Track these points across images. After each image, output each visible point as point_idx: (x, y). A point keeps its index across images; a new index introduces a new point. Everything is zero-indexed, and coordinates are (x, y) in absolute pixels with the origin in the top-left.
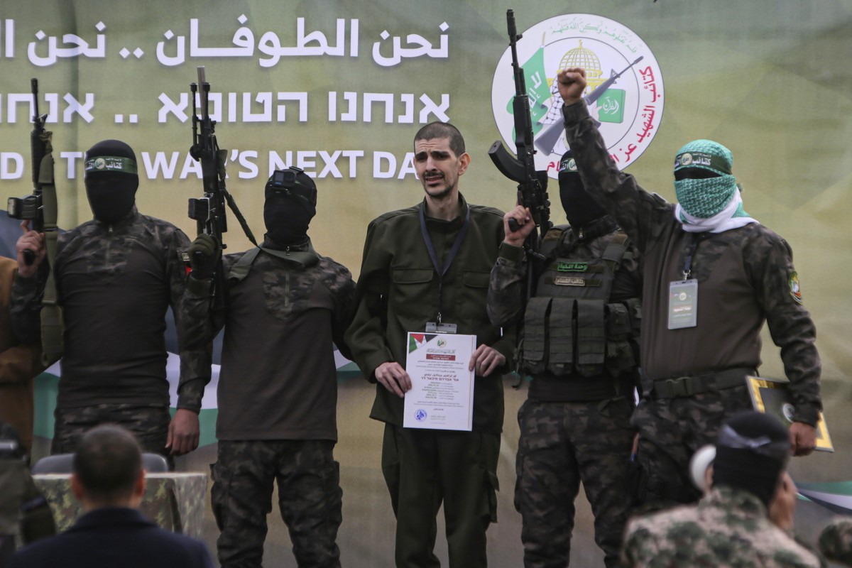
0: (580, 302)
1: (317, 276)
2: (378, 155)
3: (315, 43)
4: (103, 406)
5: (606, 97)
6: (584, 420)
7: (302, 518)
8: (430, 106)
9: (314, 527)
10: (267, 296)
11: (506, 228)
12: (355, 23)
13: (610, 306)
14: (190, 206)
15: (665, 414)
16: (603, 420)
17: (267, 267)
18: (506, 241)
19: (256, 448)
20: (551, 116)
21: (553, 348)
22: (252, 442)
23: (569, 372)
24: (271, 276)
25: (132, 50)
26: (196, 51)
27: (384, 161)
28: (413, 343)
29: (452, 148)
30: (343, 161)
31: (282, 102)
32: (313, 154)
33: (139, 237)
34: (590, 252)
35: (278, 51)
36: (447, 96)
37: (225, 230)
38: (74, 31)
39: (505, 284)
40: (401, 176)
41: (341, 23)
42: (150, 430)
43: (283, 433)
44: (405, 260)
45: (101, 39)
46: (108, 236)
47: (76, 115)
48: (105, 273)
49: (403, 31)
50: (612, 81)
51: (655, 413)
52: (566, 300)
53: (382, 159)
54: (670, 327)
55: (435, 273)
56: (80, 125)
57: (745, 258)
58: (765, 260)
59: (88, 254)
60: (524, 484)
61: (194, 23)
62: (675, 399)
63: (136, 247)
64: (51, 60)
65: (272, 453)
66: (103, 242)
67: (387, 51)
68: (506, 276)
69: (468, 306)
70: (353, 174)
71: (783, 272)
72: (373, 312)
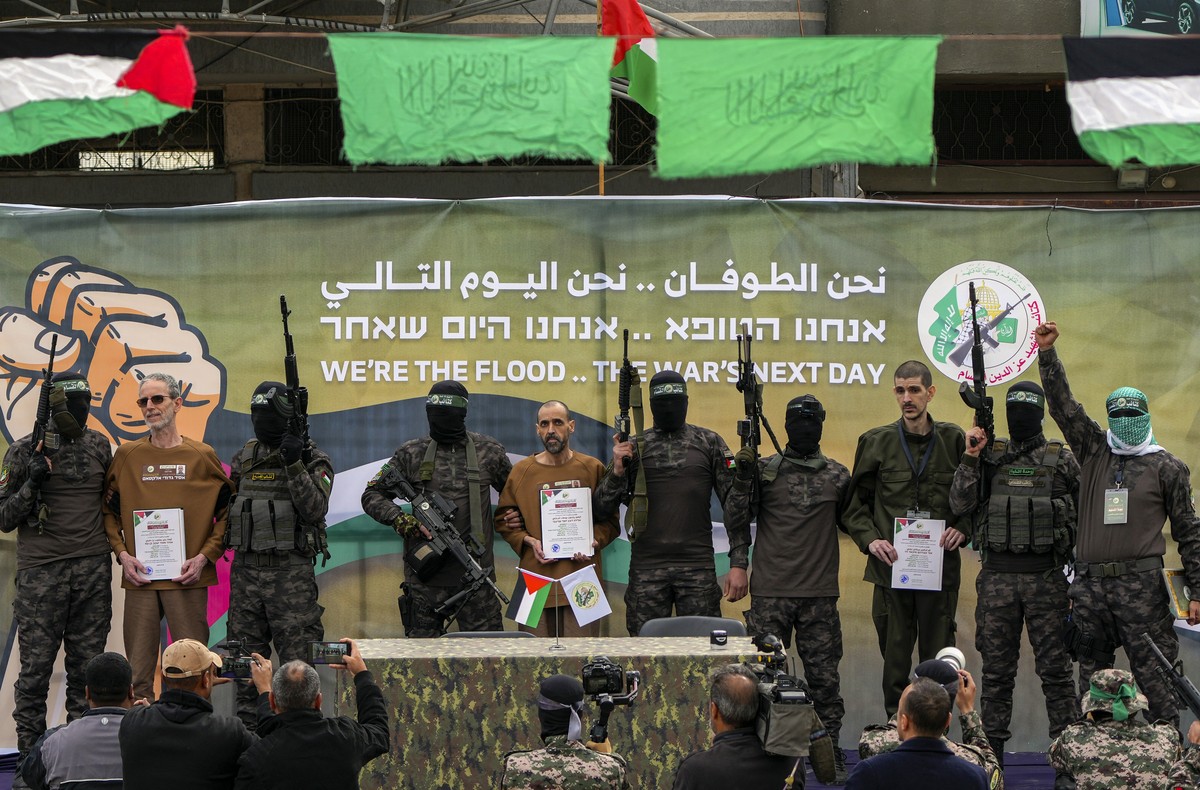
0: (1034, 500)
1: (826, 477)
2: (832, 366)
3: (785, 282)
4: (671, 569)
5: (1004, 324)
6: (1034, 586)
7: (815, 653)
8: (870, 328)
9: (823, 661)
10: (791, 493)
11: (968, 443)
12: (814, 267)
13: (1054, 501)
14: (739, 427)
15: (1097, 588)
16: (1048, 586)
17: (790, 470)
18: (967, 452)
19: (782, 603)
20: (962, 337)
21: (1013, 534)
22: (779, 598)
23: (1026, 551)
24: (793, 478)
25: (646, 285)
26: (695, 287)
27: (837, 370)
28: (898, 526)
29: (923, 384)
30: (806, 371)
31: (760, 326)
32: (784, 364)
33: (692, 441)
34: (1031, 459)
35: (757, 287)
36: (884, 322)
37: (759, 443)
38: (603, 270)
39: (967, 484)
40: (850, 381)
41: (804, 267)
42: (707, 587)
43: (803, 592)
44: (890, 464)
45: (623, 276)
46: (668, 441)
47: (604, 333)
48: (670, 468)
49: (851, 274)
50: (1007, 312)
51: (1088, 587)
52: (1022, 498)
53: (836, 369)
54: (1107, 521)
55: (913, 473)
56: (608, 341)
57: (1160, 476)
58: (1176, 479)
59: (654, 454)
60: (986, 632)
61: (693, 265)
62: (1105, 579)
63: (691, 448)
64: (585, 292)
65: (794, 606)
66: (664, 445)
67: (839, 288)
68: (969, 479)
69: (937, 498)
70: (814, 380)
71: (1187, 489)
72: (863, 501)
